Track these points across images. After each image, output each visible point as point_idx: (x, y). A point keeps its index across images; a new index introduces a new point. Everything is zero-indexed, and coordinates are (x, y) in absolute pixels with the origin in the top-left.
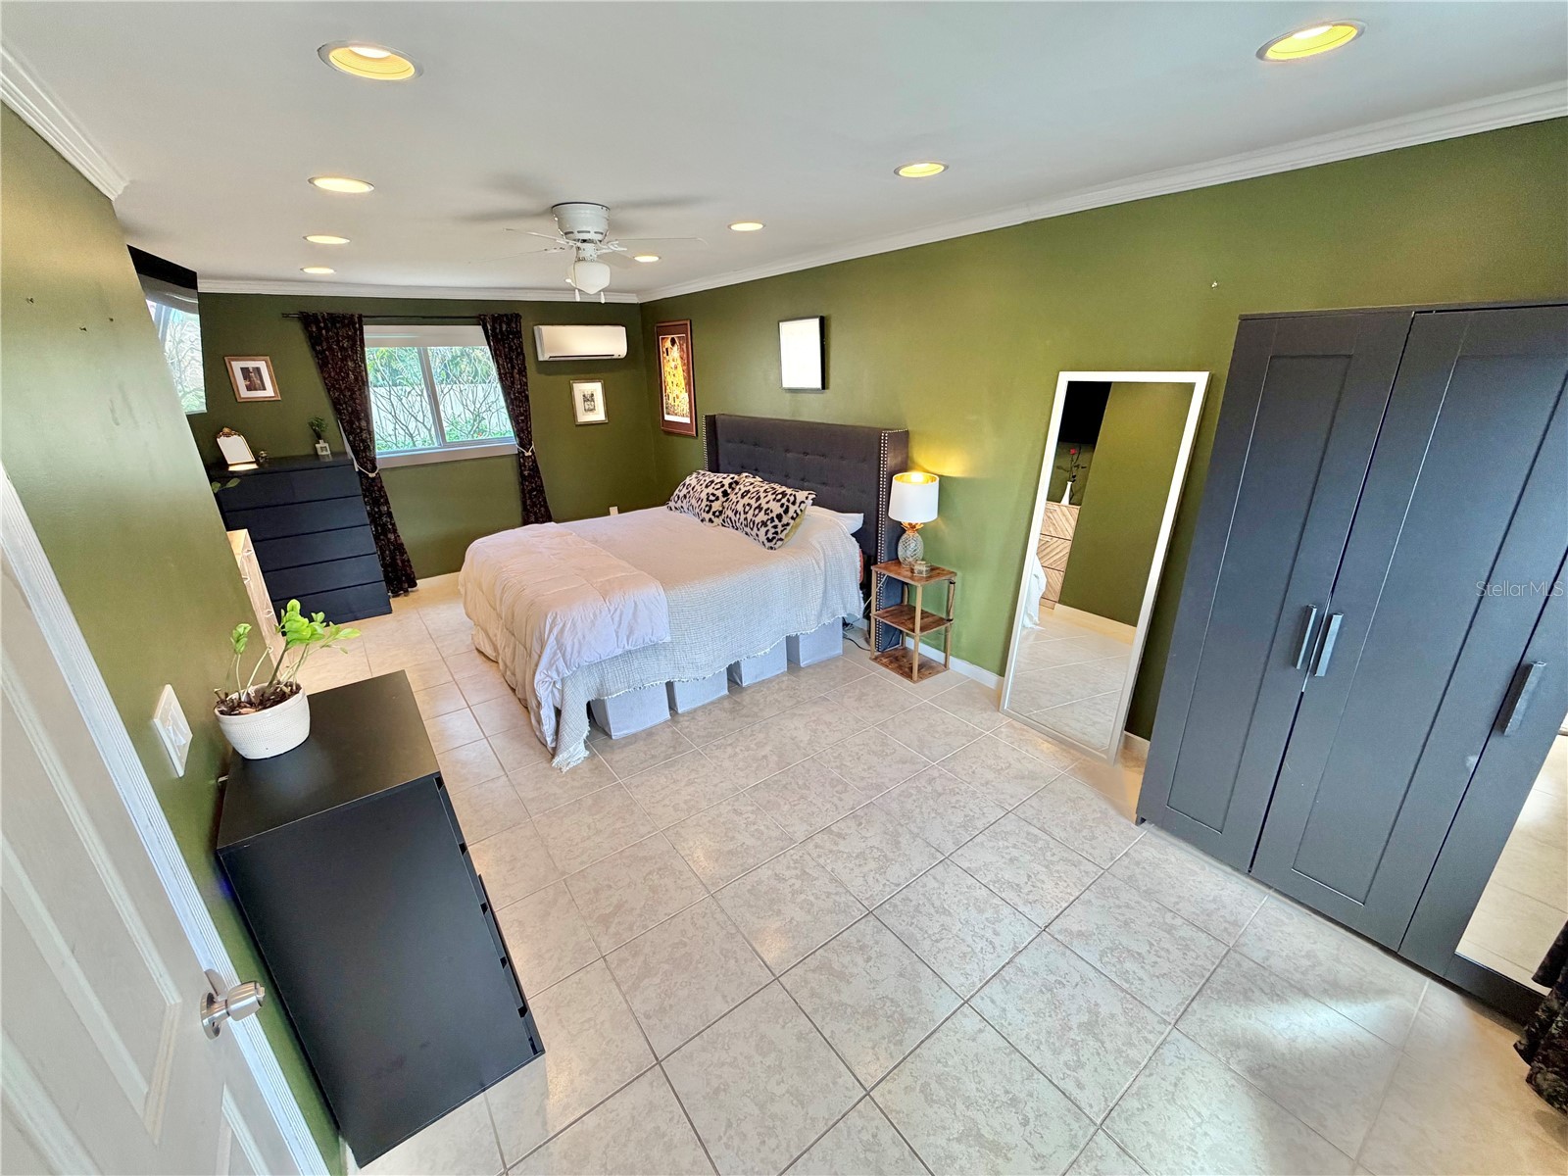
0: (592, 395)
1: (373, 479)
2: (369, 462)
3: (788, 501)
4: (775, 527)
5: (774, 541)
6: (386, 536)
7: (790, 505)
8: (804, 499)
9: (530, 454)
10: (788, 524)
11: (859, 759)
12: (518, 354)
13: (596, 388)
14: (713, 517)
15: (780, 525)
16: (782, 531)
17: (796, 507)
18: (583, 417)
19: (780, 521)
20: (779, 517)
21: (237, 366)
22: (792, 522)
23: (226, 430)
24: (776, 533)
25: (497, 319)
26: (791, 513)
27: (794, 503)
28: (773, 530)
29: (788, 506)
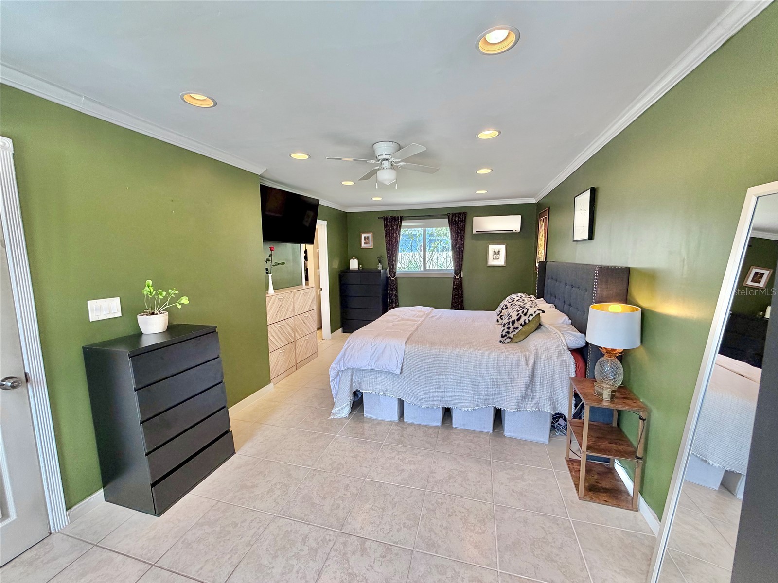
0: (499, 251)
1: (393, 280)
2: (393, 273)
3: (523, 312)
4: (509, 328)
5: (505, 337)
6: (392, 304)
7: (523, 315)
8: (533, 313)
9: (458, 277)
10: (517, 328)
11: (449, 516)
12: (462, 230)
13: (502, 248)
14: (499, 319)
15: (512, 327)
16: (512, 332)
17: (526, 318)
18: (492, 262)
19: (513, 325)
20: (513, 322)
21: (363, 236)
22: (521, 327)
23: (354, 257)
24: (508, 332)
25: (454, 215)
26: (522, 321)
27: (525, 315)
28: (506, 330)
29: (521, 316)
